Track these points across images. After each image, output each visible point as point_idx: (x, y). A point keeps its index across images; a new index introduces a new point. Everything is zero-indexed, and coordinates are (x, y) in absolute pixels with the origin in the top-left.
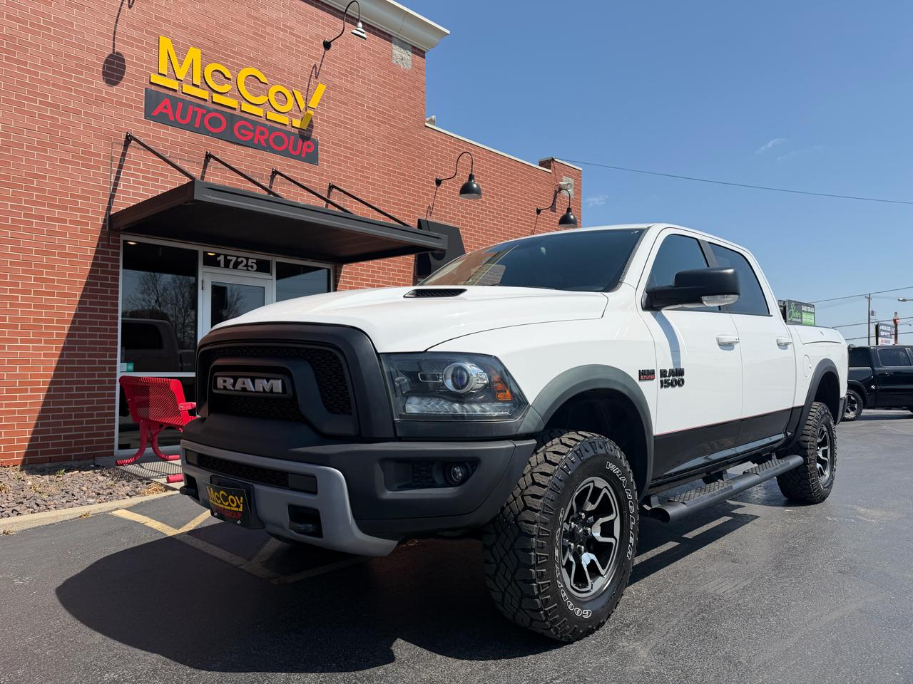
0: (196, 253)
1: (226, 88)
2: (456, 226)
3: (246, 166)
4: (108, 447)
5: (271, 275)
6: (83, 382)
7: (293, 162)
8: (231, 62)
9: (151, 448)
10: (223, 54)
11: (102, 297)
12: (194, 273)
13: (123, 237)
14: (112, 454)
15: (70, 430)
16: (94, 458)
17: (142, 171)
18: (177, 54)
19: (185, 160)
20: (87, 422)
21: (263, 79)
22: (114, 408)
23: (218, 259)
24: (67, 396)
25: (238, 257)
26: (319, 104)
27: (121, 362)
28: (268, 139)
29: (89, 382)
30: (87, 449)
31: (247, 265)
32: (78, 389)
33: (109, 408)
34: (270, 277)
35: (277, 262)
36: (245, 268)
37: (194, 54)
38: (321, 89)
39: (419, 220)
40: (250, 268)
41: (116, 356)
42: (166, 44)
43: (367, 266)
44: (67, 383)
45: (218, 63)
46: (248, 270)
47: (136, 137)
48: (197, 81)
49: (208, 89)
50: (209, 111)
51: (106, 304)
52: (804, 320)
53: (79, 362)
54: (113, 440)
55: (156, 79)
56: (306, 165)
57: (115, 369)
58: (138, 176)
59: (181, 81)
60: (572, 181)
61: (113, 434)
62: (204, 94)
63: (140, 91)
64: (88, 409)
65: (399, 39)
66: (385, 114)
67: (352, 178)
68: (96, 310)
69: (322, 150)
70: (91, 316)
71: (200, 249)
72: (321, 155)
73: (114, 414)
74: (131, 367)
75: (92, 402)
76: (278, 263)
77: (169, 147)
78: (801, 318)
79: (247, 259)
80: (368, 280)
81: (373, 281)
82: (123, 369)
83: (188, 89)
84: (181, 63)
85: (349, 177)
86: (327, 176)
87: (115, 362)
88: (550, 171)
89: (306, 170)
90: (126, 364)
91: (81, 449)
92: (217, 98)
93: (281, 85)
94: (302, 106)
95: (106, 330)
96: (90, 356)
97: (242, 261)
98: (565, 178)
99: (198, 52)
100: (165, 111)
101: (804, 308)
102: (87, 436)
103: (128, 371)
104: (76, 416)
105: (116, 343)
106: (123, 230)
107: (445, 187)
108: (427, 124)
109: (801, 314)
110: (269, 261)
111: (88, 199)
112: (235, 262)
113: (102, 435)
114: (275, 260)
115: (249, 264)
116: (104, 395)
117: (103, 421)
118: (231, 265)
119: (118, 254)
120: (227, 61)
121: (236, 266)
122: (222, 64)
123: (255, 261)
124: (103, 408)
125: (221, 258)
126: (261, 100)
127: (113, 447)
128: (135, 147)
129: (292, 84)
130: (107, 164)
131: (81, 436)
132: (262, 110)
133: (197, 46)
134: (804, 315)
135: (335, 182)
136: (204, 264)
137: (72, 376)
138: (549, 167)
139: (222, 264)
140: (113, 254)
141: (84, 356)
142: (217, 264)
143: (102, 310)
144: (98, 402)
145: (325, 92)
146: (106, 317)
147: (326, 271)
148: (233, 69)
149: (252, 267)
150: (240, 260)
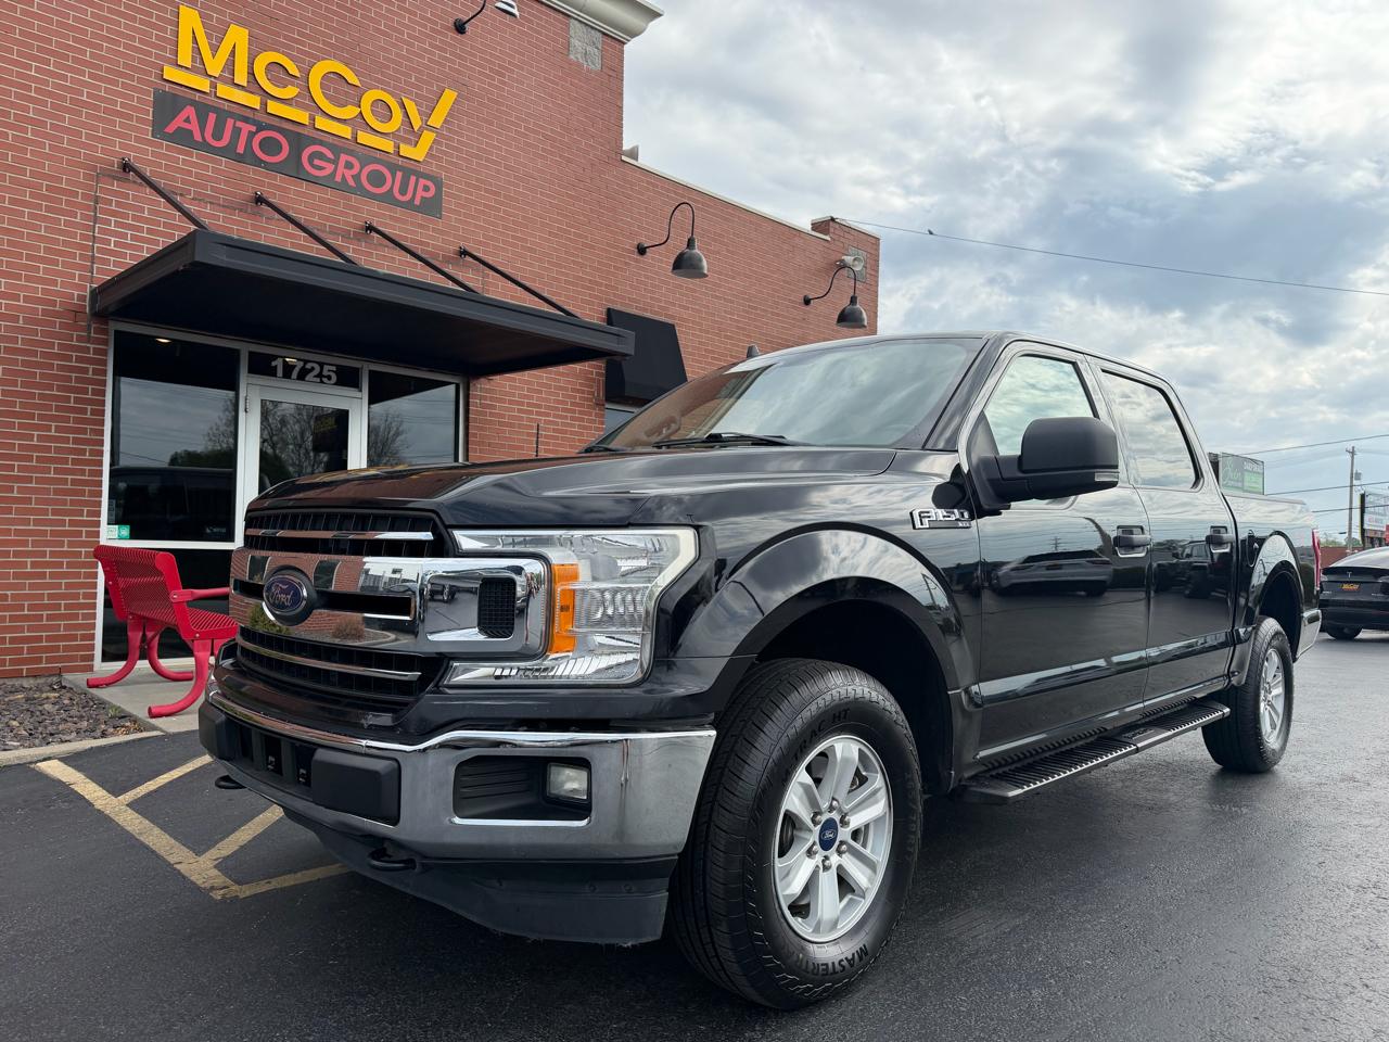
0: (235, 354)
1: (291, 92)
2: (670, 321)
3: (320, 217)
4: (85, 658)
5: (361, 391)
6: (43, 554)
7: (399, 212)
8: (299, 51)
9: (147, 662)
10: (285, 37)
11: (77, 420)
12: (232, 385)
13: (114, 326)
14: (90, 668)
15: (21, 629)
16: (60, 675)
17: (146, 221)
18: (209, 36)
19: (219, 205)
20: (50, 618)
21: (353, 79)
22: (94, 596)
23: (273, 364)
24: (16, 575)
25: (306, 362)
26: (446, 121)
27: (109, 524)
28: (359, 174)
29: (53, 554)
30: (49, 660)
31: (320, 375)
32: (34, 564)
33: (86, 596)
34: (358, 394)
35: (370, 371)
36: (318, 380)
37: (238, 36)
38: (449, 97)
39: (609, 310)
40: (325, 380)
41: (98, 514)
42: (190, 19)
43: (521, 381)
44: (16, 554)
45: (278, 51)
46: (322, 382)
47: (137, 165)
48: (241, 77)
49: (262, 93)
50: (260, 128)
51: (84, 431)
52: (1246, 484)
53: (37, 522)
54: (92, 647)
55: (170, 73)
56: (420, 218)
57: (97, 534)
58: (140, 229)
59: (215, 77)
60: (862, 255)
61: (92, 637)
62: (254, 101)
63: (147, 93)
64: (51, 596)
65: (580, 21)
66: (554, 140)
67: (497, 240)
68: (67, 440)
69: (448, 194)
70: (58, 450)
71: (245, 348)
72: (448, 203)
73: (94, 606)
74: (125, 531)
75: (59, 586)
76: (372, 374)
77: (194, 184)
78: (1243, 481)
79: (322, 365)
80: (522, 404)
81: (529, 404)
82: (112, 536)
83: (224, 91)
84: (215, 50)
85: (492, 239)
86: (455, 236)
87: (98, 524)
88: (827, 238)
89: (421, 226)
90: (117, 526)
91: (39, 660)
92: (273, 107)
93: (382, 89)
94: (417, 124)
95: (83, 472)
96: (55, 512)
97: (313, 369)
98: (852, 250)
99: (245, 32)
100: (186, 126)
101: (1248, 466)
102: (49, 638)
103: (120, 538)
104: (31, 608)
105: (99, 494)
106: (113, 314)
107: (653, 259)
108: (624, 158)
109: (1243, 474)
110: (358, 369)
111: (56, 263)
112: (300, 370)
113: (74, 638)
114: (366, 368)
115: (325, 373)
116: (78, 575)
117: (76, 616)
118: (295, 374)
119: (105, 353)
120: (292, 48)
121: (302, 376)
122: (283, 53)
123: (334, 368)
124: (76, 596)
125: (278, 363)
126: (350, 112)
127: (91, 658)
128: (134, 182)
129: (401, 89)
130: (88, 208)
131: (39, 639)
132: (350, 129)
133: (242, 23)
134: (1247, 477)
135: (470, 247)
136: (249, 372)
137: (25, 543)
138: (826, 232)
139: (280, 372)
140: (96, 351)
141: (45, 512)
142: (272, 372)
143: (76, 441)
144: (68, 586)
145: (456, 102)
146: (83, 452)
147: (453, 387)
148: (303, 62)
149: (329, 378)
150: (309, 366)
